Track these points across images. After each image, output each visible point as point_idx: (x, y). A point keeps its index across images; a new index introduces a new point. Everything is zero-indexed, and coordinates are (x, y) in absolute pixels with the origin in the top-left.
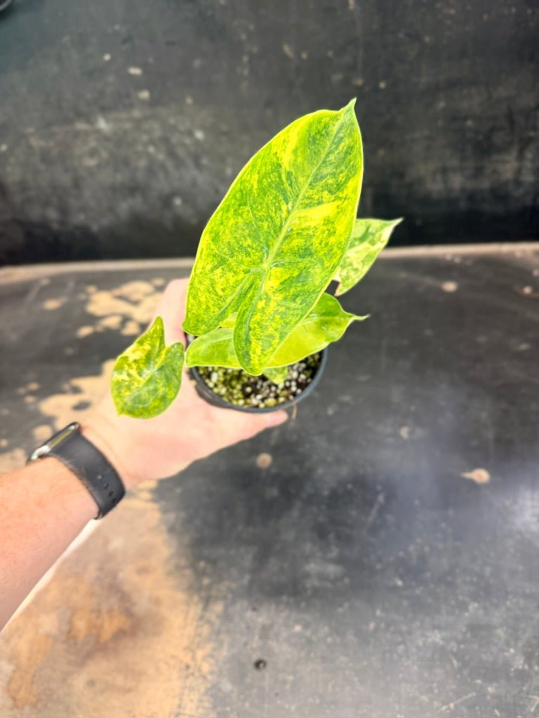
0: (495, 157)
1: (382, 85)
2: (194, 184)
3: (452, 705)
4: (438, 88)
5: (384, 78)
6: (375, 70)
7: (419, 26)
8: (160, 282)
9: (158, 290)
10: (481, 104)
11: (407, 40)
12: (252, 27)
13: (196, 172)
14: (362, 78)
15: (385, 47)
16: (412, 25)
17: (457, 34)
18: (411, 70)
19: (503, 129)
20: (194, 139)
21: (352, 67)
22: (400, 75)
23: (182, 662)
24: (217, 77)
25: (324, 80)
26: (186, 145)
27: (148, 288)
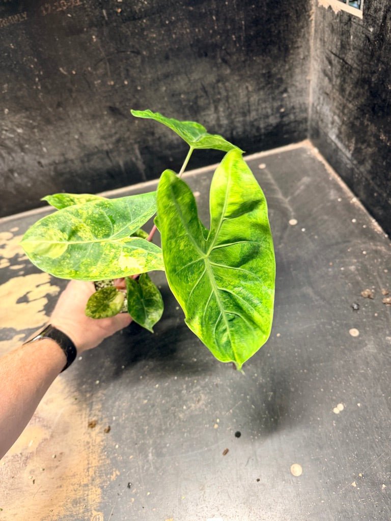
0: (203, 114)
1: (126, 83)
2: (24, 162)
3: (231, 411)
4: (159, 79)
5: (126, 78)
6: (119, 74)
7: (137, 46)
8: (16, 229)
9: (16, 234)
10: (186, 85)
11: (133, 55)
12: (36, 60)
13: (23, 154)
14: (113, 80)
15: (122, 61)
16: (133, 46)
17: (160, 47)
18: (140, 71)
19: (201, 96)
20: (16, 134)
21: (105, 75)
22: (135, 75)
23: (84, 441)
24: (22, 92)
25: (90, 85)
26: (11, 138)
27: (8, 235)
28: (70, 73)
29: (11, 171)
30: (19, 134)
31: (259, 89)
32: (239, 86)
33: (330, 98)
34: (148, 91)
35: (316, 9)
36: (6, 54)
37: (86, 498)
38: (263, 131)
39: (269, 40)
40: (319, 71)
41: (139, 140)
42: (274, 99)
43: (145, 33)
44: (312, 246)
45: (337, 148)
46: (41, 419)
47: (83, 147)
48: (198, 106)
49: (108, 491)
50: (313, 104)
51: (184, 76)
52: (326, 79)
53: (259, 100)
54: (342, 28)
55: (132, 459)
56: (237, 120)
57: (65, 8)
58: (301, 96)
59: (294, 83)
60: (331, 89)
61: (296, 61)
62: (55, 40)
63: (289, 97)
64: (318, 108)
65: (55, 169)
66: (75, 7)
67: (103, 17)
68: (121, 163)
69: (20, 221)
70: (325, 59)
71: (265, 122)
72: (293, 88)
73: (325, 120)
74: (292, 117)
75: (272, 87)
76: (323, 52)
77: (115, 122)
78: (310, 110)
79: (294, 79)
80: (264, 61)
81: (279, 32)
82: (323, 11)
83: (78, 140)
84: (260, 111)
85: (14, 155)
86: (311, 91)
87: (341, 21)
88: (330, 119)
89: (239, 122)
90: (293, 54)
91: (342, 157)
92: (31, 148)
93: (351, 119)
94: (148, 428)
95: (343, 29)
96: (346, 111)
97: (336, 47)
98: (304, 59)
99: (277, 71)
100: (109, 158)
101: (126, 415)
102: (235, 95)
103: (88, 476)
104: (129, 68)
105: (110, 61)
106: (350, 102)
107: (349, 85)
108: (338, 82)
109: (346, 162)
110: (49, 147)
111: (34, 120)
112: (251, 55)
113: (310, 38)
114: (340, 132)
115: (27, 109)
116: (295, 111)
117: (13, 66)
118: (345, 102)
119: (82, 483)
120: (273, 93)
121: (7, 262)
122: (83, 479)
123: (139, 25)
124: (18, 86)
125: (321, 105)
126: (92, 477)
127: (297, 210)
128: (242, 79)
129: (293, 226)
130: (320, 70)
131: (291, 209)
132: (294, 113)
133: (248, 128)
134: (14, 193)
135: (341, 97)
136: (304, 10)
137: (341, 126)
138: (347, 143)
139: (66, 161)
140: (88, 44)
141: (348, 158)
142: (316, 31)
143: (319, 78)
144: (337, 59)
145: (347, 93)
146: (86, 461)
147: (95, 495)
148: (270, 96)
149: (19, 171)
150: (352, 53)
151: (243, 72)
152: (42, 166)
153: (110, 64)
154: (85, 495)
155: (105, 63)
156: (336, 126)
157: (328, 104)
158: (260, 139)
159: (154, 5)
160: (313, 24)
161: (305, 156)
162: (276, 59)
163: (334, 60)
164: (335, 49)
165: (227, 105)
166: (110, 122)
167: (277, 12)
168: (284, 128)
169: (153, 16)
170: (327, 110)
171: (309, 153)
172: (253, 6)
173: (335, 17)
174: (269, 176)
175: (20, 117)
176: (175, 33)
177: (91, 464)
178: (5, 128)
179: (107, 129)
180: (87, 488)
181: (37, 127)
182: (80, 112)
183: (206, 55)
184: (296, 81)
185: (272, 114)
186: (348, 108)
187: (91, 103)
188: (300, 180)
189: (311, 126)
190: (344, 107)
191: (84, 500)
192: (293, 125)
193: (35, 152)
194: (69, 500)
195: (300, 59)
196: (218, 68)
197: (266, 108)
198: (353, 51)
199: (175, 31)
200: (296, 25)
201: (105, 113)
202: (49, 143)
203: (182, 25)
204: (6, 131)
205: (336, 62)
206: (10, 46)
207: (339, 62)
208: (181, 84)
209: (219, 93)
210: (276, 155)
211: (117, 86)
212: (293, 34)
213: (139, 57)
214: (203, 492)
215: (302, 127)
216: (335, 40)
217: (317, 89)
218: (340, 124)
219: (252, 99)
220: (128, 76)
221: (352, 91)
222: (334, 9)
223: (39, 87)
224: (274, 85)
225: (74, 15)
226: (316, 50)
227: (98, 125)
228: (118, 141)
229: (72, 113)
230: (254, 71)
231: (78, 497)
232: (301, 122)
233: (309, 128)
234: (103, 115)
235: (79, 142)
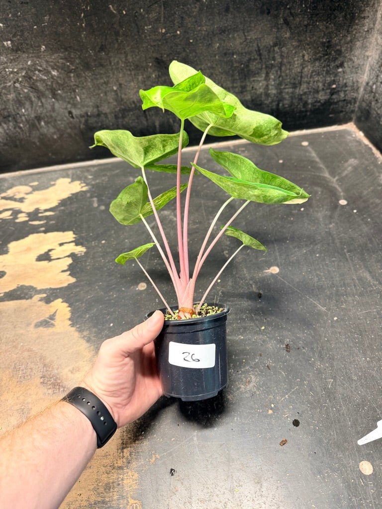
0: (252, 79)
1: (178, 32)
3: (287, 396)
4: (214, 34)
5: (179, 27)
6: (173, 21)
8: (36, 183)
9: (35, 189)
10: (241, 44)
13: (53, 100)
14: (165, 27)
15: (178, 6)
18: (196, 22)
19: (255, 59)
21: (157, 20)
22: (189, 25)
24: (63, 28)
25: (139, 30)
26: (44, 81)
27: (28, 189)
28: (120, 12)
29: (39, 118)
30: (53, 77)
31: (316, 60)
32: (296, 52)
34: (200, 45)
37: (120, 482)
38: (310, 106)
42: (328, 72)
44: (365, 229)
47: (119, 101)
48: (249, 71)
50: (367, 84)
51: (241, 33)
53: (313, 72)
55: (175, 442)
56: (287, 90)
58: (357, 73)
59: (352, 57)
61: (359, 32)
63: (344, 72)
64: (374, 87)
65: (86, 121)
68: (157, 124)
69: (39, 176)
71: (314, 97)
72: (350, 63)
74: (342, 95)
75: (328, 58)
77: (159, 77)
78: (362, 90)
79: (353, 53)
80: (327, 28)
83: (116, 91)
84: (311, 84)
85: (43, 100)
86: (367, 68)
89: (288, 93)
90: (357, 24)
92: (64, 95)
94: (191, 409)
98: (368, 31)
99: (338, 41)
100: (146, 117)
102: (289, 62)
104: (184, 15)
105: (166, 5)
110: (83, 96)
111: (72, 63)
112: (315, 19)
115: (66, 49)
116: (347, 89)
120: (329, 66)
121: (26, 217)
122: (117, 460)
124: (61, 20)
125: (378, 84)
127: (346, 190)
128: (301, 45)
129: (343, 206)
131: (340, 190)
132: (345, 91)
133: (295, 101)
134: (38, 143)
139: (99, 115)
146: (120, 440)
147: (131, 480)
148: (325, 69)
149: (46, 119)
151: (302, 38)
152: (72, 117)
153: (165, 8)
154: (120, 479)
155: (160, 7)
158: (306, 115)
161: (349, 137)
162: (339, 27)
165: (279, 73)
166: (154, 76)
168: (332, 107)
171: (354, 136)
174: (314, 154)
175: (57, 57)
177: (126, 444)
178: (39, 68)
179: (149, 83)
180: (121, 471)
181: (75, 71)
182: (124, 60)
183: (269, 13)
184: (355, 56)
187: (136, 51)
188: (346, 161)
189: (360, 108)
191: (119, 484)
192: (341, 104)
193: (67, 100)
194: (101, 484)
195: (364, 30)
196: (278, 29)
197: (318, 81)
201: (151, 64)
202: (84, 91)
204: (39, 71)
208: (236, 42)
209: (274, 59)
210: (319, 134)
211: (168, 35)
213: (198, 5)
214: (259, 486)
215: (350, 107)
217: (376, 66)
219: (306, 70)
220: (181, 25)
223: (84, 25)
224: (331, 57)
227: (140, 78)
229: (114, 60)
230: (314, 38)
231: (111, 481)
232: (350, 102)
233: (356, 109)
234: (147, 67)
235: (117, 94)
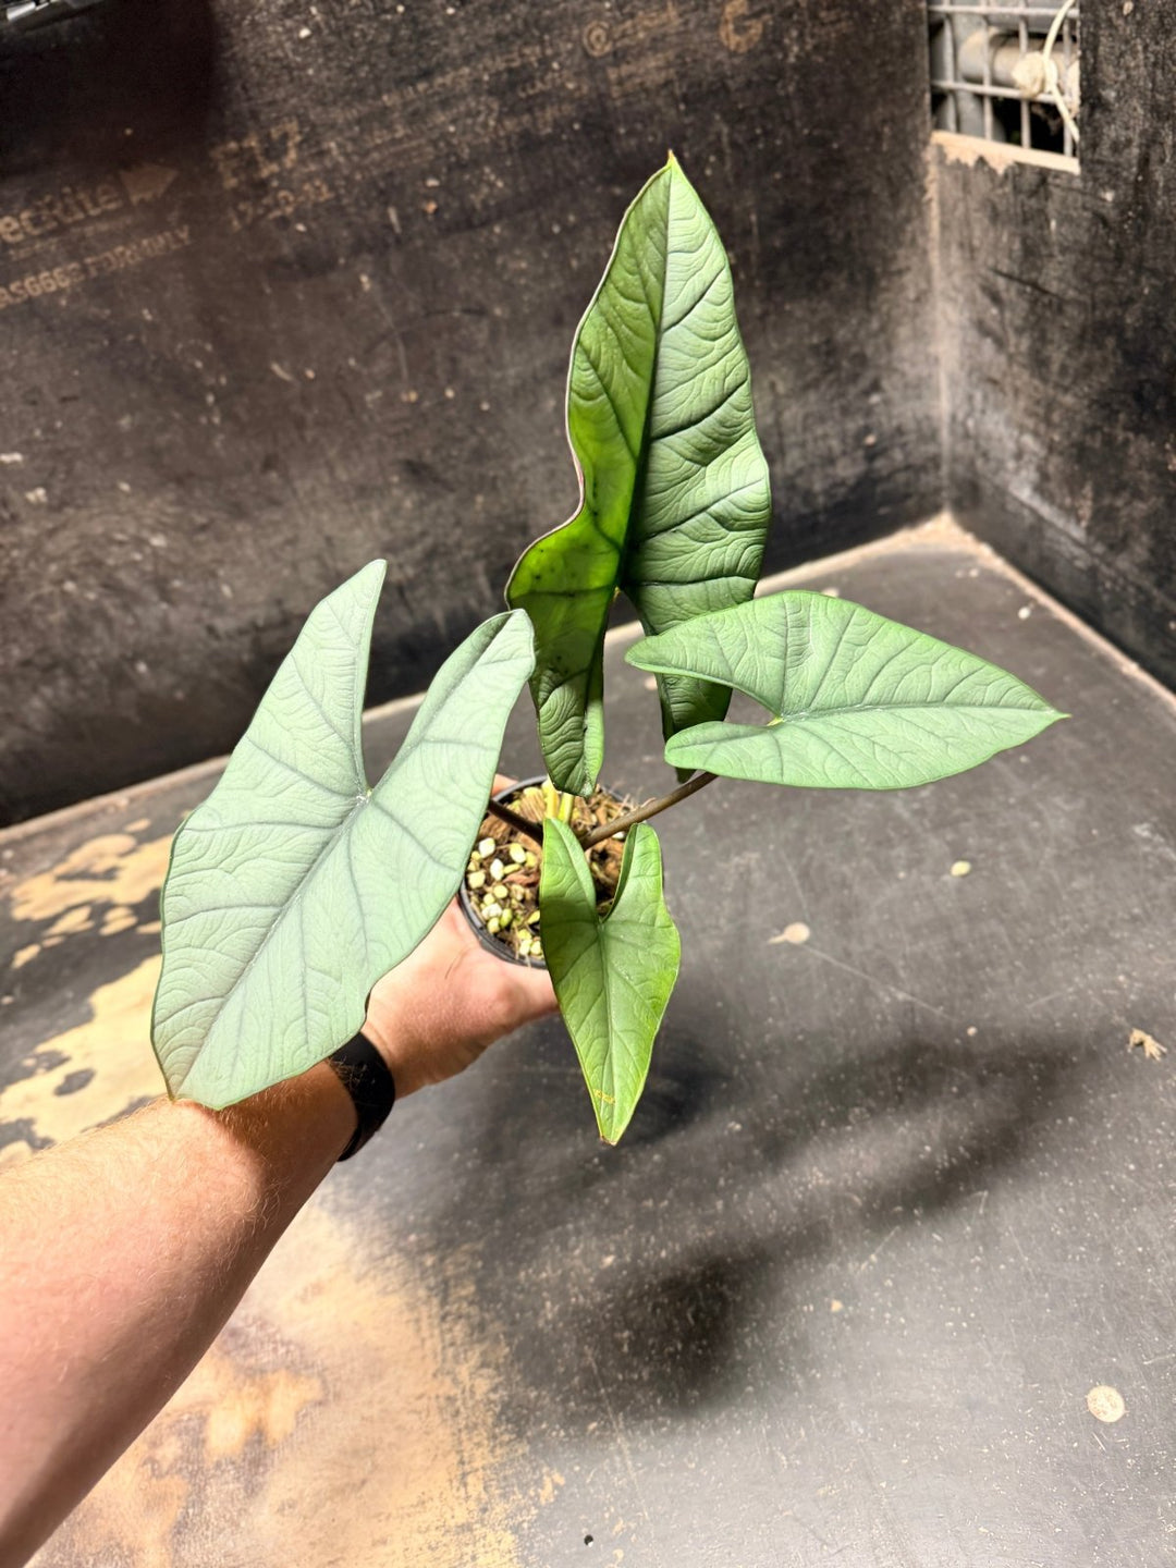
1: (450, 394)
2: (166, 629)
3: (874, 1258)
4: (537, 381)
5: (450, 382)
6: (431, 372)
7: (479, 295)
8: (141, 825)
9: (145, 838)
11: (467, 318)
12: (209, 347)
13: (164, 606)
14: (415, 388)
15: (438, 335)
16: (468, 296)
17: (540, 295)
18: (488, 361)
20: (148, 550)
21: (394, 375)
22: (473, 372)
23: (437, 1397)
24: (167, 436)
25: (353, 405)
26: (135, 564)
27: (122, 842)
28: (300, 375)
29: (130, 657)
30: (155, 549)
31: (807, 387)
33: (1002, 391)
34: (510, 411)
35: (941, 172)
36: (130, 337)
38: (821, 500)
39: (823, 257)
40: (963, 328)
41: (486, 548)
42: (846, 411)
43: (499, 261)
45: (1040, 519)
46: (292, 1348)
49: (535, 1536)
50: (954, 418)
52: (988, 345)
53: (806, 417)
54: (1023, 205)
55: (597, 1433)
57: (289, 210)
58: (919, 397)
59: (896, 364)
60: (1004, 366)
61: (898, 306)
62: (262, 292)
63: (887, 402)
64: (970, 423)
65: (256, 642)
66: (316, 205)
67: (389, 227)
68: (439, 616)
70: (978, 294)
71: (827, 476)
72: (896, 378)
73: (993, 454)
74: (898, 455)
75: (838, 380)
76: (972, 277)
77: (421, 504)
78: (945, 435)
79: (895, 354)
80: (814, 312)
81: (848, 236)
82: (960, 173)
84: (810, 446)
85: (139, 611)
86: (943, 383)
87: (1017, 190)
88: (1011, 446)
90: (887, 290)
91: (1059, 543)
92: (189, 589)
93: (1075, 435)
94: (629, 1338)
95: (1026, 208)
96: (1056, 417)
97: (1010, 257)
98: (918, 300)
99: (849, 336)
100: (406, 604)
101: (553, 1304)
103: (468, 1498)
104: (457, 353)
105: (406, 338)
106: (1066, 390)
107: (1059, 347)
108: (1025, 344)
109: (1071, 553)
110: (238, 583)
112: (778, 298)
113: (929, 246)
114: (1045, 477)
115: (179, 481)
116: (904, 439)
117: (149, 367)
118: (1051, 392)
119: (452, 1523)
120: (842, 395)
121: (127, 916)
122: (452, 1510)
123: (482, 240)
124: (160, 419)
125: (977, 415)
126: (479, 1499)
128: (759, 362)
130: (967, 323)
132: (903, 446)
134: (137, 720)
135: (1036, 382)
136: (907, 178)
137: (1046, 459)
138: (1068, 501)
139: (285, 623)
140: (350, 298)
141: (1076, 543)
142: (944, 227)
143: (964, 343)
144: (1014, 286)
145: (1055, 367)
146: (453, 1453)
147: (497, 1554)
148: (836, 404)
149: (150, 656)
150: (1060, 263)
151: (758, 346)
152: (217, 637)
153: (407, 346)
154: (467, 1558)
155: (394, 345)
156: (1030, 461)
157: (997, 407)
158: (816, 524)
159: (522, 189)
160: (935, 209)
162: (844, 304)
163: (1008, 290)
164: (1006, 261)
166: (408, 504)
167: (838, 185)
168: (879, 489)
169: (520, 217)
170: (997, 423)
172: (778, 176)
173: (997, 182)
175: (162, 504)
176: (578, 257)
177: (470, 1462)
178: (120, 537)
179: (399, 523)
180: (468, 1535)
181: (208, 527)
182: (326, 479)
184: (903, 360)
185: (844, 453)
186: (1061, 405)
187: (355, 454)
189: (952, 476)
190: (1050, 406)
192: (901, 478)
193: (199, 599)
195: (908, 300)
197: (825, 436)
198: (1060, 258)
199: (577, 250)
200: (890, 216)
201: (395, 479)
202: (239, 570)
203: (595, 236)
204: (122, 544)
205: (1013, 293)
206: (141, 315)
207: (1021, 293)
211: (427, 404)
212: (885, 239)
213: (485, 324)
215: (927, 480)
216: (1005, 238)
217: (962, 375)
218: (1043, 453)
219: (787, 415)
220: (454, 376)
221: (1069, 362)
222: (994, 163)
223: (216, 420)
224: (843, 375)
225: (314, 225)
226: (949, 274)
227: (375, 515)
228: (431, 554)
229: (302, 486)
230: (789, 340)
232: (923, 469)
233: (946, 482)
234: (389, 485)
235: (324, 565)
